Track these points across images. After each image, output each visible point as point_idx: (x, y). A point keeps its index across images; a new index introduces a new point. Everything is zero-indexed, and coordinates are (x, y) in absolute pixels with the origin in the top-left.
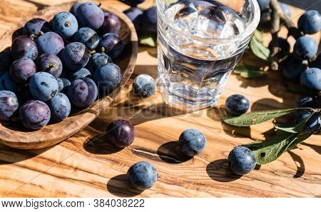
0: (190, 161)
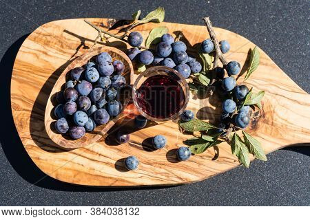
0: (158, 150)
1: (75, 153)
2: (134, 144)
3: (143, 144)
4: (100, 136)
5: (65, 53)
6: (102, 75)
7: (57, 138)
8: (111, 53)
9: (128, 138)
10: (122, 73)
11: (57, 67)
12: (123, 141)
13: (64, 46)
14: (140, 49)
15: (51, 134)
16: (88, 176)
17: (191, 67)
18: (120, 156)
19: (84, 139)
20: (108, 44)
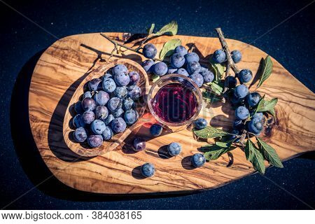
0: (174, 157)
1: (93, 162)
2: (150, 152)
3: (158, 152)
4: (118, 144)
5: (82, 66)
6: (119, 85)
7: (75, 147)
8: (127, 65)
9: (144, 145)
10: (138, 83)
11: (75, 80)
12: (140, 148)
13: (82, 59)
14: (154, 61)
15: (69, 143)
16: (105, 184)
17: (203, 76)
18: (136, 164)
19: (102, 148)
20: (124, 57)
